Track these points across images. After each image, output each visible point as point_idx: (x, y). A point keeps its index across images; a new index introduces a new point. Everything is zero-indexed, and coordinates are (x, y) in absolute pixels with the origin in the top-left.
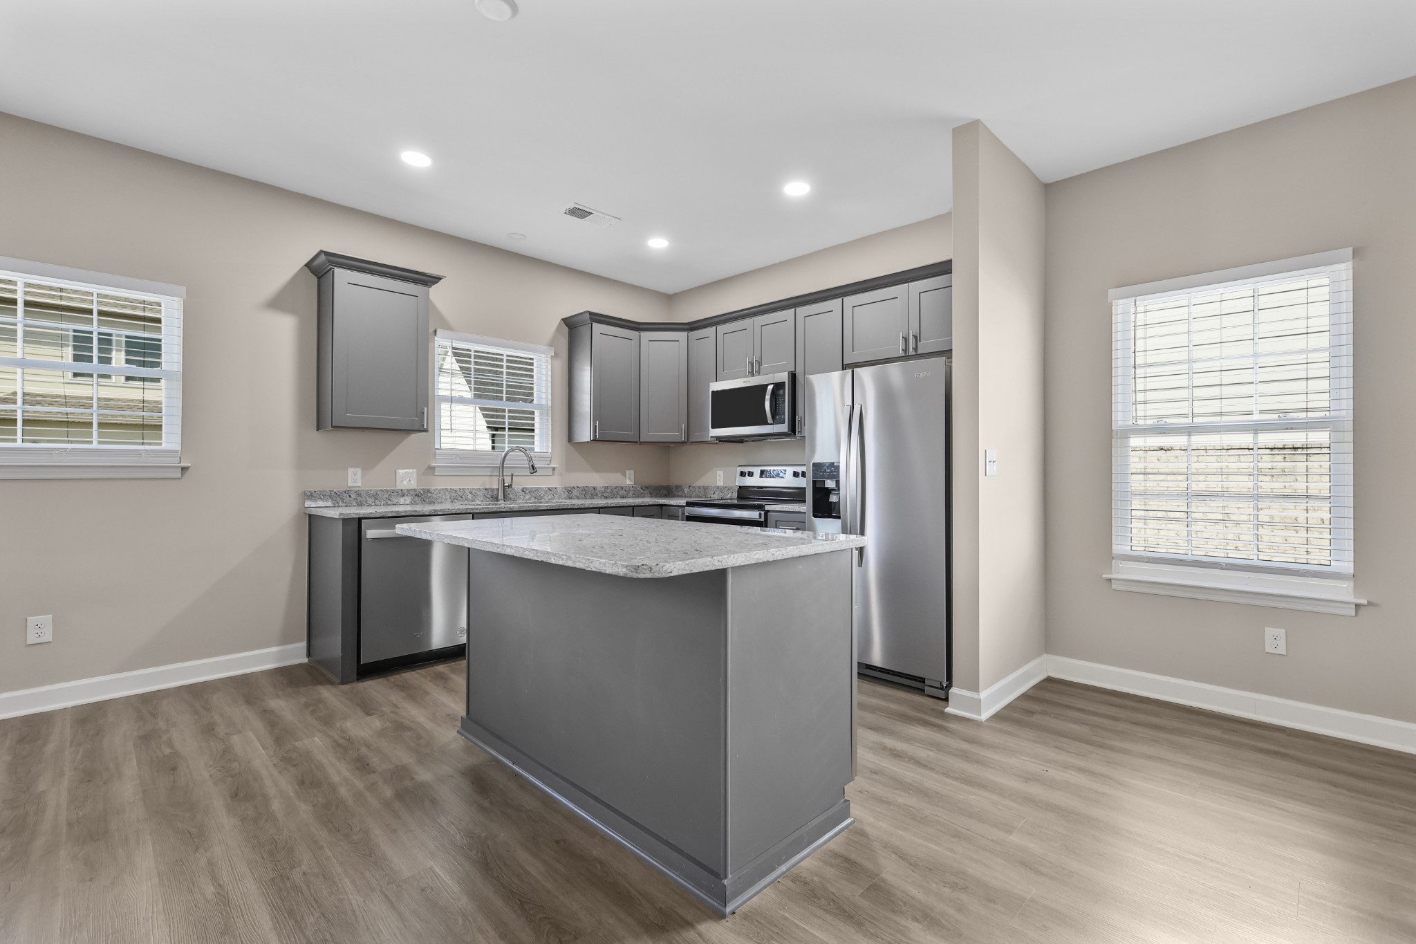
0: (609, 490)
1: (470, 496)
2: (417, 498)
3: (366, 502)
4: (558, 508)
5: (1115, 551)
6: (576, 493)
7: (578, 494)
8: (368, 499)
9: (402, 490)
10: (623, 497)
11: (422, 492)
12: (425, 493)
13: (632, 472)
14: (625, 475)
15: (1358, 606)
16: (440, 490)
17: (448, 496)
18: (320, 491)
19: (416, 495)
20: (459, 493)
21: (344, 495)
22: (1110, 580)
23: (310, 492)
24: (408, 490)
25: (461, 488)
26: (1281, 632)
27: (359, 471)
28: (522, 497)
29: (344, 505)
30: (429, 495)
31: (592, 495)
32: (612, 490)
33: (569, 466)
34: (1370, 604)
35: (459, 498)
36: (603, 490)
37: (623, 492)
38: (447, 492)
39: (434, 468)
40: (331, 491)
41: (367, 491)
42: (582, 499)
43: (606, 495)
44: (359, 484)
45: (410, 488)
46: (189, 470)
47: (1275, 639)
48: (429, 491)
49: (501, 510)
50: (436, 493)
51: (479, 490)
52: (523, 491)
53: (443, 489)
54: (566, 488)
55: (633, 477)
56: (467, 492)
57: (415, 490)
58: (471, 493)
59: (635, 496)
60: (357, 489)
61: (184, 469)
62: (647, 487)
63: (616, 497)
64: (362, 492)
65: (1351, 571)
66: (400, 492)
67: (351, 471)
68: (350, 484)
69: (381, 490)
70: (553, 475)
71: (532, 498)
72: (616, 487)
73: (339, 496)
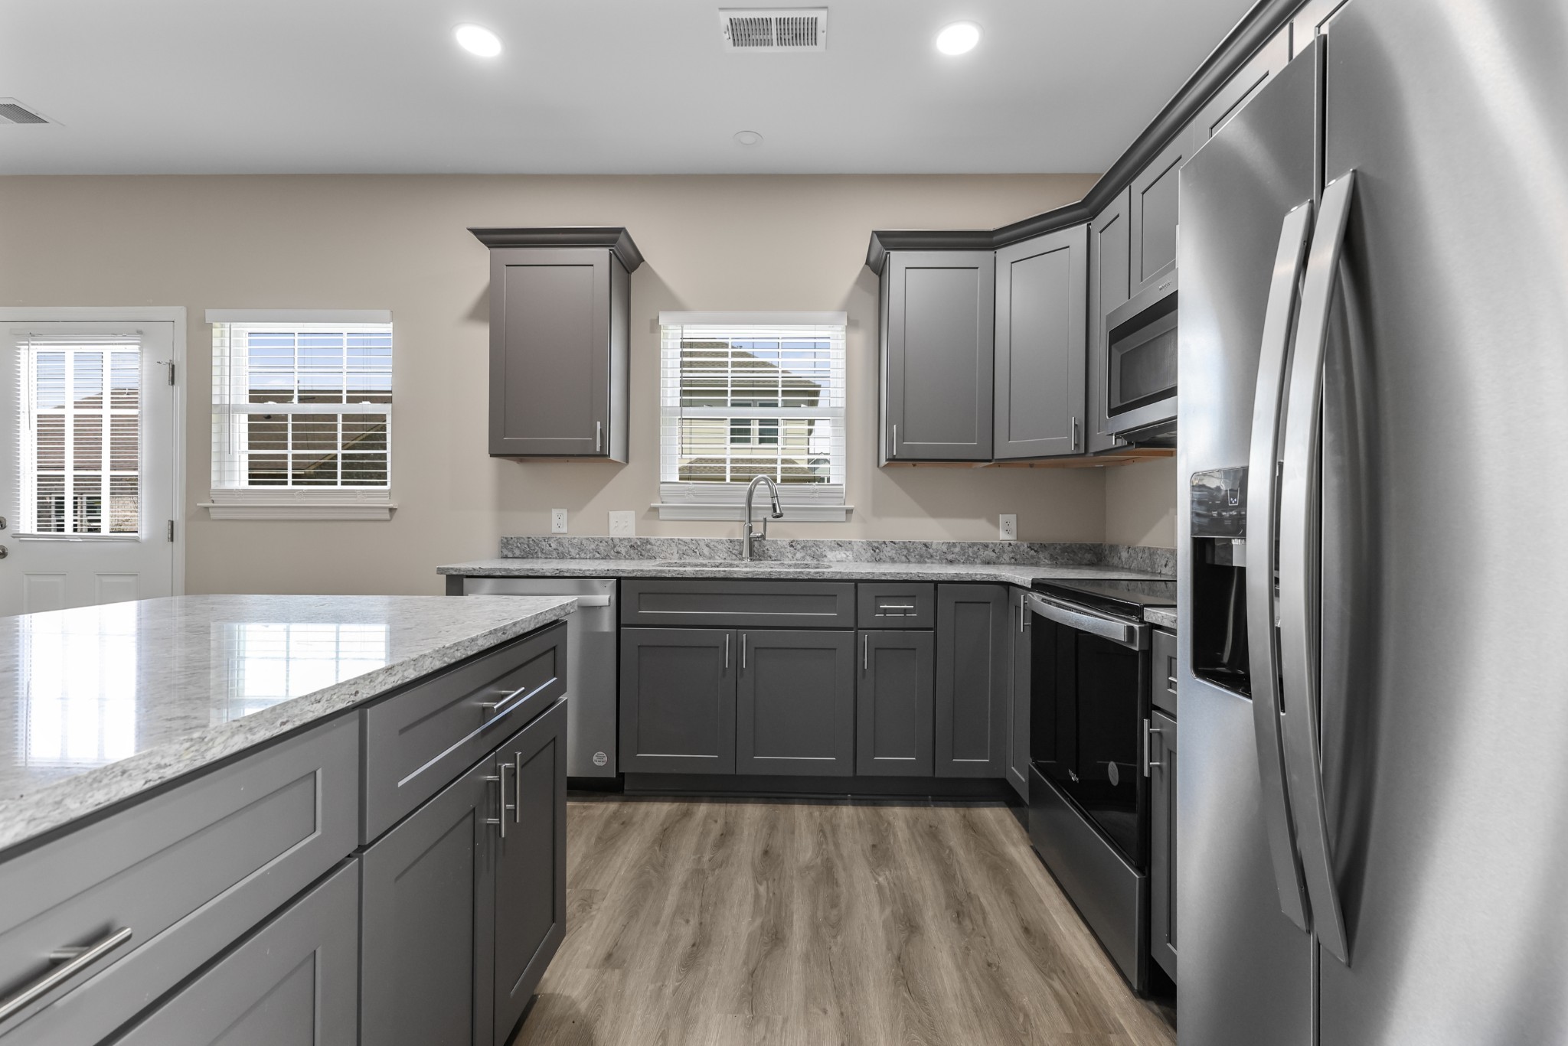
0: (957, 550)
1: (706, 551)
2: (632, 551)
3: (568, 554)
4: (768, 576)
6: (888, 551)
7: (892, 553)
8: (571, 549)
9: (612, 539)
10: (987, 563)
11: (639, 543)
12: (642, 543)
13: (1012, 518)
14: (996, 524)
16: (663, 541)
17: (675, 550)
18: (517, 538)
19: (631, 546)
20: (691, 546)
21: (544, 543)
23: (506, 538)
24: (620, 540)
25: (693, 538)
27: (565, 512)
28: (790, 555)
29: (543, 556)
30: (649, 546)
31: (921, 556)
32: (962, 548)
33: (879, 508)
35: (690, 552)
36: (944, 548)
37: (989, 554)
38: (673, 545)
39: (656, 509)
40: (529, 538)
41: (570, 540)
42: (903, 562)
43: (950, 557)
44: (564, 530)
45: (623, 537)
46: (397, 512)
48: (648, 542)
49: (664, 575)
50: (657, 544)
51: (720, 542)
52: (792, 546)
53: (667, 540)
54: (869, 544)
55: (1013, 526)
56: (702, 544)
57: (629, 540)
58: (708, 546)
59: (1016, 561)
60: (558, 537)
61: (392, 510)
62: (1043, 547)
63: (973, 563)
64: (564, 541)
66: (610, 542)
67: (555, 512)
68: (555, 529)
69: (588, 539)
70: (848, 520)
71: (808, 557)
72: (974, 544)
73: (538, 545)
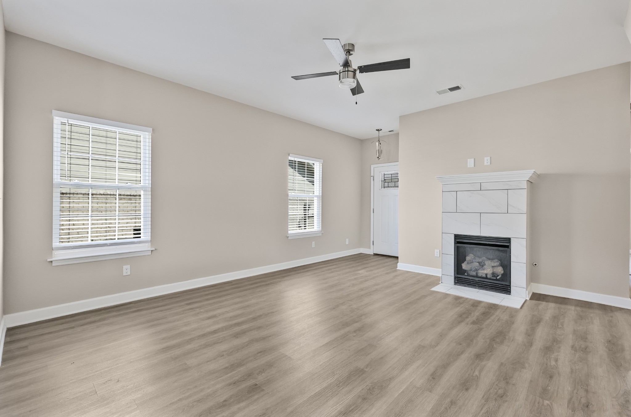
5: (53, 246)
15: (152, 251)
22: (52, 262)
26: (128, 266)
34: (156, 249)
47: (127, 269)
65: (150, 239)
